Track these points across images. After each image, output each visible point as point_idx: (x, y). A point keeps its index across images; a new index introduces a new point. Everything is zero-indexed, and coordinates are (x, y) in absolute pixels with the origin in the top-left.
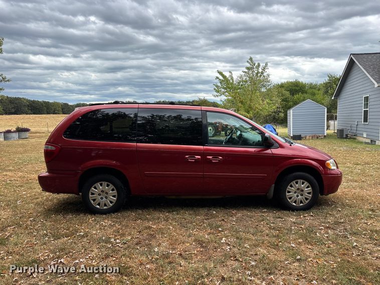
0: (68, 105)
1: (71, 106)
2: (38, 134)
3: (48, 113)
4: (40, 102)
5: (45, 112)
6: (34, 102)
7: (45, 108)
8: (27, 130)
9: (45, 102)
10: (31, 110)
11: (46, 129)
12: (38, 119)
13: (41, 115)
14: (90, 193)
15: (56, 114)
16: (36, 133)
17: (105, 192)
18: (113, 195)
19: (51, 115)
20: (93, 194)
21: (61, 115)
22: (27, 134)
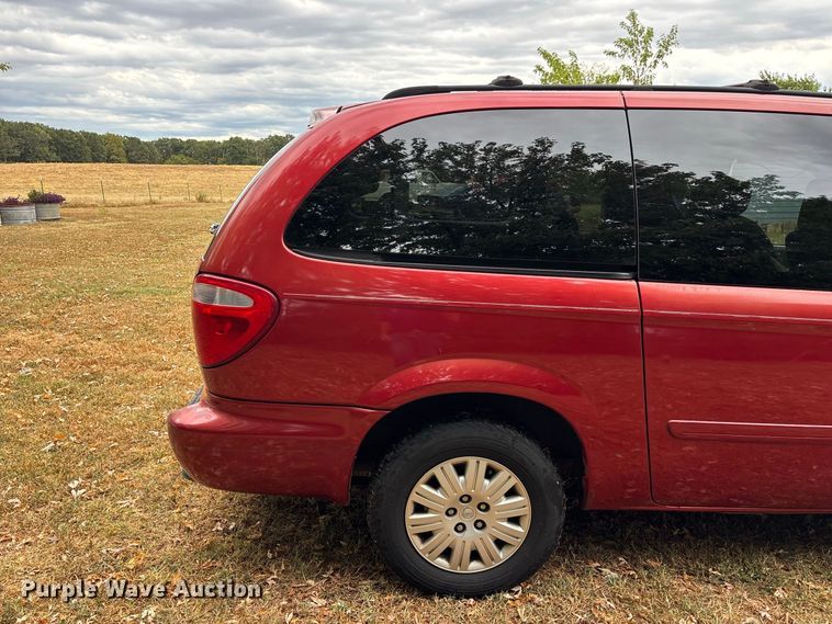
0: (139, 141)
1: (145, 143)
2: (82, 210)
3: (95, 160)
4: (76, 134)
5: (88, 157)
6: (61, 133)
7: (87, 147)
8: (55, 200)
9: (86, 134)
10: (57, 152)
11: (100, 197)
12: (73, 174)
13: (77, 165)
14: (410, 507)
15: (113, 161)
16: (76, 206)
17: (474, 503)
18: (513, 513)
19: (103, 164)
20: (419, 509)
21: (126, 165)
22: (57, 210)
